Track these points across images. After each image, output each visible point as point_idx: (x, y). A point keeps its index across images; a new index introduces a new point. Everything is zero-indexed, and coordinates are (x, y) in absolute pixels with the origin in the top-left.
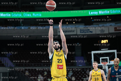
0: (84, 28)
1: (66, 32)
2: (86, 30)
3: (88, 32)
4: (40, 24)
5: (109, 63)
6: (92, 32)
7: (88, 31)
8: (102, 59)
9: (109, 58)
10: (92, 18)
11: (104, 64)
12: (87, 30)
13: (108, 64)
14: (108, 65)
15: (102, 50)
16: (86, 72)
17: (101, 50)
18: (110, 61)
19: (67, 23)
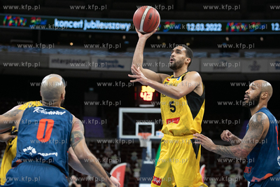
0: (107, 57)
1: (67, 63)
2: (109, 62)
3: (113, 66)
4: (12, 41)
5: (155, 134)
6: (122, 67)
7: (115, 64)
8: (140, 126)
9: (155, 125)
10: (124, 37)
11: (145, 136)
12: (112, 62)
13: (152, 136)
14: (151, 140)
15: (141, 106)
16: (103, 150)
17: (138, 107)
18: (157, 132)
19: (72, 44)
